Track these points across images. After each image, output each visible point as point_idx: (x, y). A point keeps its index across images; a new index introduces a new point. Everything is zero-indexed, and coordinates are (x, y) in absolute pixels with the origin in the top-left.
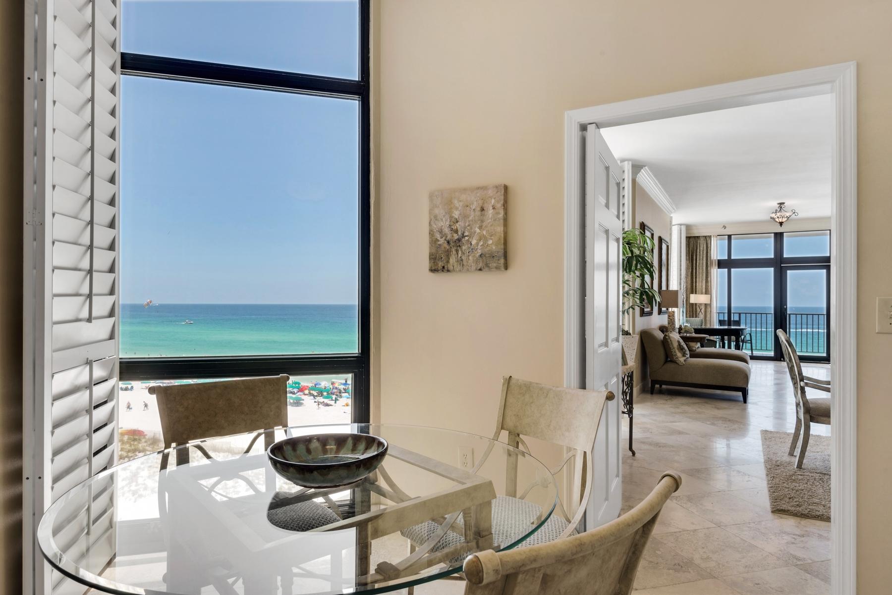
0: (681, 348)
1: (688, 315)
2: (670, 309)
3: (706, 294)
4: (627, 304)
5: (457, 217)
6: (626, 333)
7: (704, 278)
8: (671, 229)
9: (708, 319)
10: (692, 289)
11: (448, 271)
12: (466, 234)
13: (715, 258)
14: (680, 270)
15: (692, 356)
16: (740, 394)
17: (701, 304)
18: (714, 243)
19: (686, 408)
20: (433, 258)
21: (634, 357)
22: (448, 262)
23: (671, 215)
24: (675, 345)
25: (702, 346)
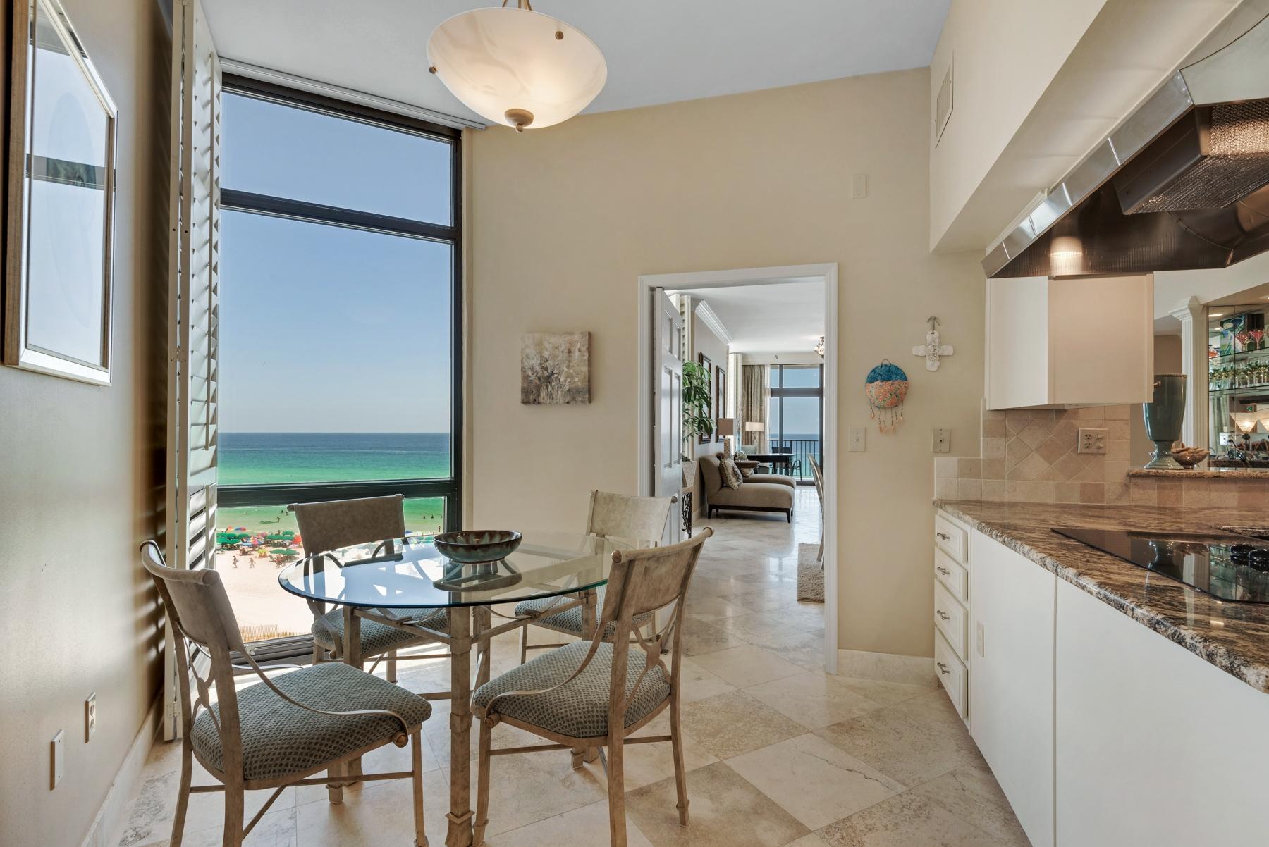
0: (735, 474)
1: (744, 443)
2: (726, 437)
3: (760, 421)
4: (686, 432)
5: (546, 357)
6: (686, 459)
7: (759, 406)
8: (727, 358)
9: (762, 446)
10: (748, 417)
11: (539, 403)
12: (555, 372)
13: (768, 387)
14: (737, 398)
15: (744, 482)
16: (784, 515)
17: (755, 432)
18: (768, 371)
19: (740, 529)
20: (525, 391)
21: (692, 481)
22: (539, 395)
23: (728, 344)
24: (730, 471)
25: (756, 472)
